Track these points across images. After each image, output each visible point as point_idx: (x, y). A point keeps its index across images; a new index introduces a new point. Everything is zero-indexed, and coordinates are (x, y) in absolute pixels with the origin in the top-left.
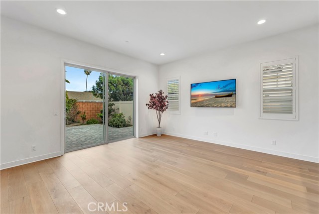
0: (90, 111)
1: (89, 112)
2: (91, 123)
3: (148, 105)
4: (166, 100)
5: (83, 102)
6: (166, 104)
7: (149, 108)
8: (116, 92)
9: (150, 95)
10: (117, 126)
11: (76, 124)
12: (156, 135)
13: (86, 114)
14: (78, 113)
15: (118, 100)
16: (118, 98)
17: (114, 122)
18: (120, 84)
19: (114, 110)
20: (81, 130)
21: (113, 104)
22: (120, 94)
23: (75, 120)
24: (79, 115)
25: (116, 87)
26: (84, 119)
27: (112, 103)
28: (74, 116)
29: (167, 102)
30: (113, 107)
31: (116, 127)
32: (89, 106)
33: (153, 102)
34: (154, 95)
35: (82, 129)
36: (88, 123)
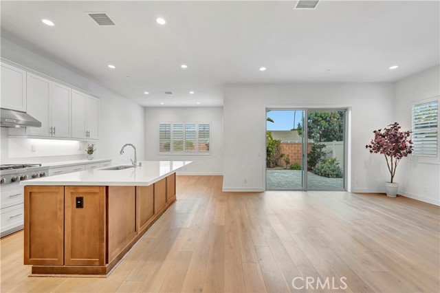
0: (295, 154)
1: (293, 155)
2: (295, 169)
3: (370, 147)
4: (408, 139)
5: (287, 144)
6: (408, 144)
7: (371, 152)
8: (328, 129)
9: (375, 132)
10: (327, 176)
11: (279, 168)
12: (385, 194)
13: (290, 158)
14: (282, 156)
15: (331, 140)
16: (331, 137)
17: (323, 170)
18: (334, 117)
19: (324, 154)
20: (283, 175)
21: (324, 146)
22: (335, 131)
23: (279, 163)
24: (283, 158)
25: (329, 121)
26: (288, 162)
27: (322, 143)
28: (277, 159)
29: (410, 142)
30: (323, 150)
31: (325, 176)
32: (293, 148)
33: (378, 143)
34: (383, 132)
35: (285, 173)
36: (292, 168)
